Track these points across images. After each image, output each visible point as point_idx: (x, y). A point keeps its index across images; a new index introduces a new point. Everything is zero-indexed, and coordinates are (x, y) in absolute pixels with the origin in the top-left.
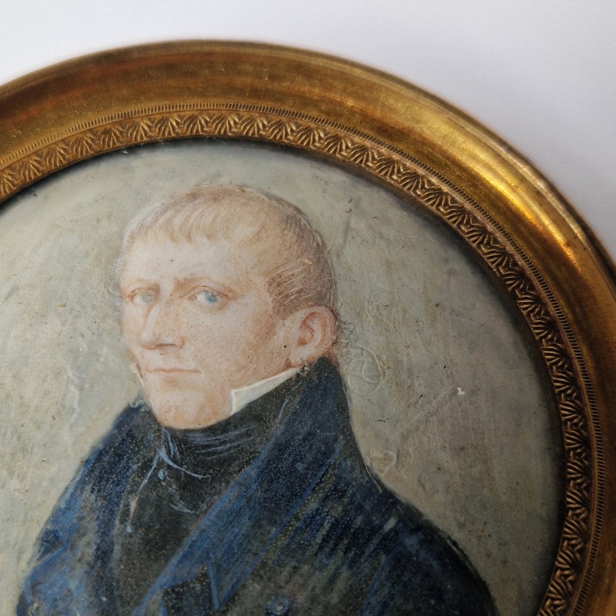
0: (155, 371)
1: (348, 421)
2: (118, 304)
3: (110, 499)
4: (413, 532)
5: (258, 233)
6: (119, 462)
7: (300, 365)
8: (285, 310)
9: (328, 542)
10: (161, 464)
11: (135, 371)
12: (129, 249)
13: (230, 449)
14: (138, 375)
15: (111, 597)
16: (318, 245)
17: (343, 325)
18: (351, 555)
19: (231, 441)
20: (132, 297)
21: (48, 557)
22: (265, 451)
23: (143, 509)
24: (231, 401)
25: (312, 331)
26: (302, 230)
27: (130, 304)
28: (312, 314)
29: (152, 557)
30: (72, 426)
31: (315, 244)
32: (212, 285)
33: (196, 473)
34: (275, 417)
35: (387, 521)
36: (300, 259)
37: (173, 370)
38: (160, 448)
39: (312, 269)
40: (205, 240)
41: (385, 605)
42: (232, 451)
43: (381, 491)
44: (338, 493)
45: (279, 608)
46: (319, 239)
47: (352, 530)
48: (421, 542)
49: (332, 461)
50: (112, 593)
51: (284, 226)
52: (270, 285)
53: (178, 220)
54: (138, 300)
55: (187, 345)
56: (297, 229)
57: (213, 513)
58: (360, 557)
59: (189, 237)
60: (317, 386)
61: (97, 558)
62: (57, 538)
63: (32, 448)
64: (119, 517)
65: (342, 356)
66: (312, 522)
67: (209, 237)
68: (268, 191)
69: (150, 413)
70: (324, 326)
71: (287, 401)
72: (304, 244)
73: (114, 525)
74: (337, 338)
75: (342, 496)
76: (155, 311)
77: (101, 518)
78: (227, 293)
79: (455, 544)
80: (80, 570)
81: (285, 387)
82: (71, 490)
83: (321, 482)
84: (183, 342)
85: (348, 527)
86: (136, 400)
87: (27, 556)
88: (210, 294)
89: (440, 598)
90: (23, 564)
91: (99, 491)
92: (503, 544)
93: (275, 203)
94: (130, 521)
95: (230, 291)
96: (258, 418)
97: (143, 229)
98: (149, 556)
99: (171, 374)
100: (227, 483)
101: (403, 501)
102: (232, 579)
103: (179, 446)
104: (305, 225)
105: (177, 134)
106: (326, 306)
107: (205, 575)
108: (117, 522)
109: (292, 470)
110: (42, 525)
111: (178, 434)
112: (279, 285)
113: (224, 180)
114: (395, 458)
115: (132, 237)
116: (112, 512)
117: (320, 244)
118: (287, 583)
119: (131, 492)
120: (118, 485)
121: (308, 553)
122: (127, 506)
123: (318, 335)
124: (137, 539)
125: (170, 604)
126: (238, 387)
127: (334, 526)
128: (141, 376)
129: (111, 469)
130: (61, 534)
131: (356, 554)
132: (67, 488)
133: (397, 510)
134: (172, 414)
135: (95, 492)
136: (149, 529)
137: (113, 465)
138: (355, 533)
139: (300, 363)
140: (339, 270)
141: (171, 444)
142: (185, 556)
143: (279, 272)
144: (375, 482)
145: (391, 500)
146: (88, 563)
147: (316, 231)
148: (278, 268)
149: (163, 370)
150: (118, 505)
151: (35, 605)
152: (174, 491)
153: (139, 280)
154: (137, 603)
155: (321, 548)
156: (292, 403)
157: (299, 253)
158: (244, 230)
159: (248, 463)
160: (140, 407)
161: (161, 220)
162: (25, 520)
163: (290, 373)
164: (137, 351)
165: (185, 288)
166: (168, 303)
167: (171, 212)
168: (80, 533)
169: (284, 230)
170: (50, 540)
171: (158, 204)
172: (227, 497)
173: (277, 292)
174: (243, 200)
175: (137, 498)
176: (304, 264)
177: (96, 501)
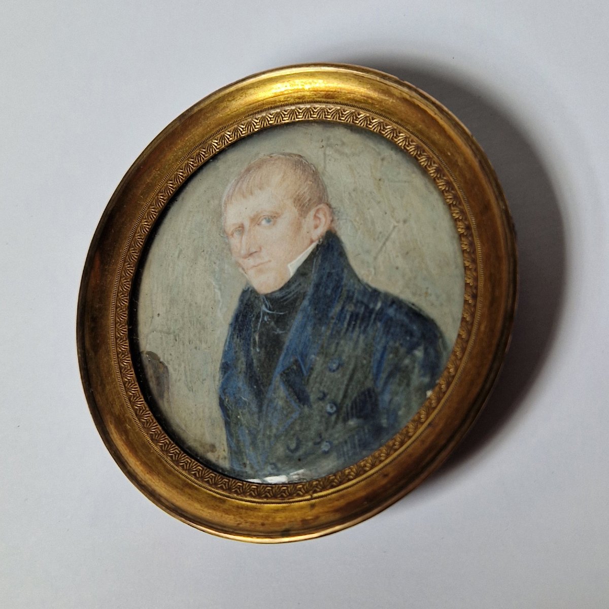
0: (251, 268)
2: (227, 241)
5: (283, 177)
6: (246, 319)
7: (317, 239)
8: (304, 213)
9: (350, 325)
10: (265, 314)
11: (243, 272)
13: (294, 294)
14: (244, 274)
15: (258, 385)
16: (313, 171)
18: (363, 327)
19: (293, 290)
20: (232, 235)
21: (226, 375)
22: (310, 290)
23: (262, 338)
24: (289, 270)
25: (319, 219)
26: (304, 166)
27: (232, 238)
28: (318, 211)
29: (271, 359)
30: (221, 309)
31: (312, 172)
32: (267, 214)
33: (281, 312)
34: (312, 271)
35: (376, 304)
36: (306, 183)
37: (259, 265)
38: (262, 306)
39: (313, 186)
40: (259, 191)
42: (295, 296)
43: (370, 290)
44: (349, 299)
46: (313, 168)
47: (360, 316)
48: (396, 310)
49: (343, 283)
50: (258, 383)
52: (294, 202)
53: (244, 186)
54: (235, 235)
55: (263, 249)
56: (301, 167)
57: (293, 329)
58: (367, 327)
59: (251, 193)
60: (328, 248)
61: (247, 368)
62: (227, 365)
63: (207, 326)
64: (252, 346)
66: (340, 317)
67: (260, 189)
68: (284, 151)
69: (253, 290)
70: (325, 215)
71: (315, 260)
72: (306, 173)
73: (251, 350)
74: (333, 218)
76: (244, 238)
77: (244, 349)
78: (275, 215)
79: (413, 304)
80: (242, 376)
81: (313, 255)
82: (228, 340)
83: (340, 296)
84: (261, 248)
85: (357, 315)
86: (246, 286)
87: (217, 378)
88: (267, 219)
90: (217, 383)
92: (438, 297)
93: (288, 157)
94: (257, 346)
95: (277, 213)
96: (303, 274)
97: (230, 197)
99: (258, 267)
100: (297, 312)
103: (270, 302)
104: (305, 163)
105: (231, 141)
106: (324, 203)
107: (296, 361)
108: (252, 349)
109: (325, 295)
110: (220, 361)
111: (269, 296)
112: (299, 200)
114: (373, 271)
115: (225, 204)
116: (248, 345)
118: (335, 352)
119: (255, 332)
120: (248, 330)
121: (341, 334)
122: (254, 339)
123: (323, 220)
124: (263, 353)
125: (285, 380)
126: (291, 262)
127: (351, 316)
128: (245, 273)
129: (243, 323)
130: (229, 362)
133: (381, 297)
134: (264, 287)
135: (239, 337)
136: (266, 347)
137: (244, 321)
138: (362, 316)
139: (317, 237)
140: (326, 181)
141: (266, 302)
142: (286, 355)
143: (297, 193)
145: (376, 293)
146: (244, 372)
147: (311, 164)
148: (296, 192)
149: (255, 266)
150: (250, 340)
151: (227, 400)
152: (273, 325)
153: (234, 225)
154: (270, 384)
156: (317, 261)
157: (305, 179)
158: (276, 178)
159: (304, 298)
160: (248, 289)
161: (237, 189)
162: (212, 361)
163: (313, 245)
164: (241, 261)
165: (255, 220)
166: (249, 231)
167: (240, 182)
168: (237, 359)
169: (295, 169)
170: (226, 368)
171: (233, 181)
172: (298, 319)
173: (298, 205)
174: (272, 162)
175: (258, 334)
176: (309, 184)
177: (240, 341)
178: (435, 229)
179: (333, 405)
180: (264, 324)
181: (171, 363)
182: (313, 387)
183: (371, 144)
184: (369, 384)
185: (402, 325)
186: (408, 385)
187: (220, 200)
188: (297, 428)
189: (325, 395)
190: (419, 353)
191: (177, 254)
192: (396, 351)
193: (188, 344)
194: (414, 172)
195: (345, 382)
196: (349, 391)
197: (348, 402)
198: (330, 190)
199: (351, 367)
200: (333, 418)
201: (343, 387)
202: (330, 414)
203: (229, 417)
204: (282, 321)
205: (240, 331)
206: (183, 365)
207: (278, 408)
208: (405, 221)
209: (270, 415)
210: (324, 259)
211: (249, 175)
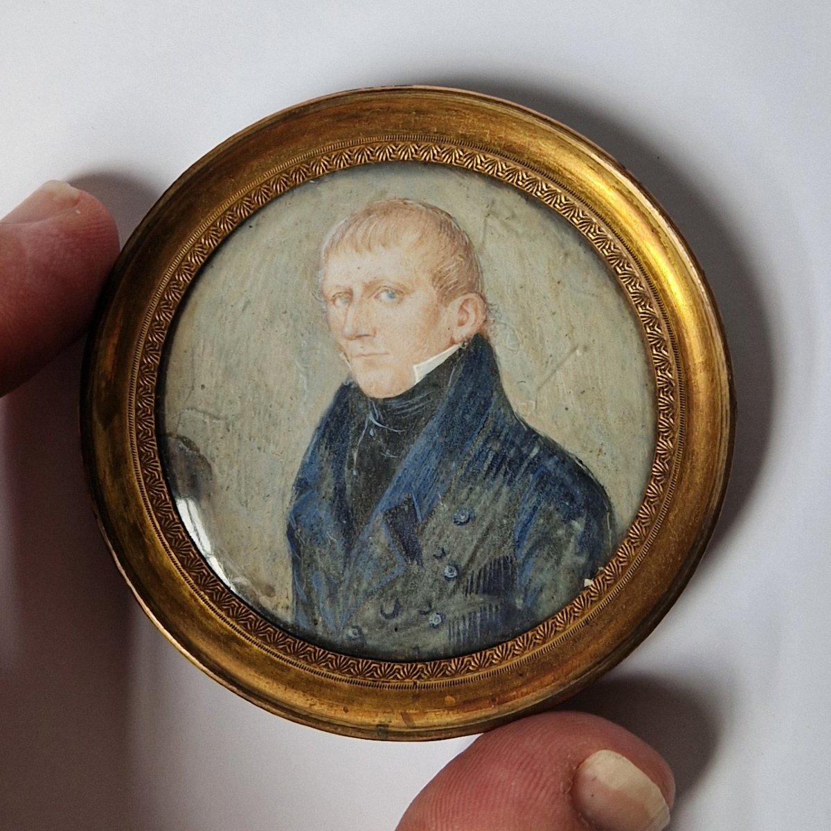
0: (357, 356)
1: (499, 381)
2: (324, 307)
3: (339, 454)
4: (551, 456)
5: (420, 238)
6: (342, 426)
7: (461, 341)
8: (446, 299)
9: (492, 469)
10: (371, 424)
11: (344, 358)
12: (326, 262)
13: (417, 409)
14: (346, 361)
15: (348, 520)
16: (466, 243)
17: (490, 307)
18: (508, 477)
19: (417, 403)
20: (334, 301)
22: (441, 408)
23: (363, 458)
24: (414, 373)
25: (468, 313)
26: (453, 232)
27: (333, 306)
28: (466, 301)
29: (373, 490)
30: (305, 403)
31: (464, 243)
32: (391, 285)
33: (395, 429)
34: (447, 383)
35: (532, 450)
36: (453, 257)
37: (369, 355)
38: (368, 413)
39: (463, 264)
40: (381, 247)
41: (535, 509)
42: (419, 411)
43: (526, 429)
44: (495, 434)
45: (463, 517)
46: (466, 238)
47: (508, 459)
48: (557, 463)
49: (490, 411)
50: (348, 518)
51: (439, 230)
52: (433, 280)
53: (360, 233)
54: (338, 302)
55: (378, 335)
56: (449, 232)
57: (410, 456)
58: (515, 477)
59: (369, 248)
60: (474, 357)
61: (336, 495)
62: (307, 483)
63: (280, 422)
64: (346, 466)
65: (491, 331)
66: (480, 456)
67: (384, 245)
68: (425, 201)
69: (358, 389)
70: (476, 310)
71: (454, 370)
72: (456, 244)
73: (344, 471)
74: (486, 317)
75: (499, 436)
76: (352, 310)
77: (335, 467)
78: (402, 290)
79: (581, 462)
80: (326, 503)
81: (452, 359)
82: (311, 449)
83: (484, 427)
84: (375, 333)
85: (504, 457)
86: (347, 379)
87: (288, 497)
88: (390, 292)
89: (572, 500)
90: (287, 504)
91: (330, 448)
92: (615, 458)
93: (430, 211)
94: (354, 467)
95: (405, 288)
96: (435, 385)
97: (334, 245)
98: (371, 490)
99: (369, 358)
100: (418, 434)
101: (543, 435)
102: (428, 501)
103: (382, 410)
104: (455, 228)
105: (350, 164)
106: (476, 293)
107: (410, 500)
108: (346, 469)
109: (463, 420)
111: (380, 402)
112: (440, 279)
113: (390, 195)
114: (534, 405)
115: (327, 252)
116: (342, 462)
117: (468, 241)
118: (466, 500)
119: (353, 447)
120: (343, 442)
121: (478, 478)
122: (351, 457)
123: (473, 316)
124: (361, 479)
125: (389, 522)
126: (418, 363)
127: (495, 458)
128: (348, 361)
129: (337, 431)
130: (308, 480)
131: (512, 475)
132: (308, 449)
133: (539, 442)
134: (374, 388)
135: (328, 449)
136: (368, 472)
137: (338, 428)
138: (510, 461)
139: (461, 339)
141: (376, 410)
142: (395, 488)
143: (439, 268)
144: (522, 423)
145: (534, 436)
146: (331, 499)
147: (464, 232)
148: (438, 265)
149: (363, 355)
150: (345, 457)
151: (299, 530)
152: (382, 443)
153: (337, 286)
154: (367, 523)
155: (487, 473)
156: (456, 372)
157: (452, 252)
158: (410, 236)
159: (431, 418)
160: (350, 384)
161: (347, 236)
162: (283, 474)
163: (454, 349)
164: (343, 342)
165: (372, 288)
166: (361, 303)
167: (354, 227)
168: (323, 478)
169: (439, 233)
170: (302, 485)
171: (343, 222)
172: (419, 445)
173: (439, 285)
174: (407, 211)
175: (357, 451)
176: (457, 260)
177: (329, 455)
178: (623, 369)
179: (453, 568)
180: (368, 439)
181: (217, 460)
182: (428, 540)
183: (552, 228)
184: (507, 551)
185: (562, 485)
186: (558, 562)
187: (320, 244)
188: (398, 587)
189: (444, 553)
190: (578, 525)
191: (241, 305)
192: (549, 517)
193: (248, 439)
194: (605, 284)
195: (475, 542)
196: (478, 554)
197: (475, 569)
198: (487, 276)
199: (485, 524)
200: (451, 585)
201: (471, 548)
202: (448, 579)
203: (299, 555)
204: (395, 442)
205: (331, 440)
206: (236, 467)
207: (375, 556)
208: (586, 348)
209: (361, 564)
210: (468, 371)
211: (367, 219)
